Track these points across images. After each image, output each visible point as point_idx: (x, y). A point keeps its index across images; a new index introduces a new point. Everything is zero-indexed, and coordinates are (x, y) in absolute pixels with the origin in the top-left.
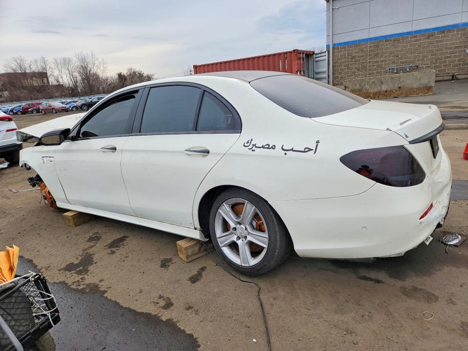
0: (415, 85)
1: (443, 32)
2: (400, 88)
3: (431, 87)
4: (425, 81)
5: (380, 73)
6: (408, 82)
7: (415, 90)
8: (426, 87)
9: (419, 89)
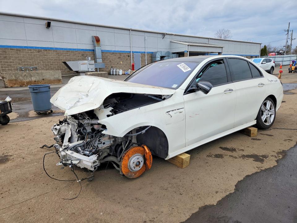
0: (52, 78)
1: (46, 50)
2: (43, 79)
3: (60, 80)
4: (56, 76)
5: (11, 70)
6: (48, 76)
7: (53, 81)
8: (58, 80)
9: (54, 80)
